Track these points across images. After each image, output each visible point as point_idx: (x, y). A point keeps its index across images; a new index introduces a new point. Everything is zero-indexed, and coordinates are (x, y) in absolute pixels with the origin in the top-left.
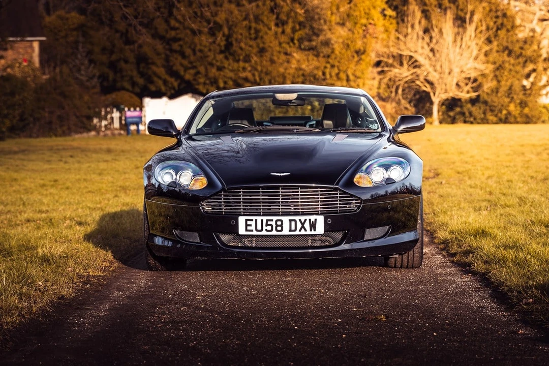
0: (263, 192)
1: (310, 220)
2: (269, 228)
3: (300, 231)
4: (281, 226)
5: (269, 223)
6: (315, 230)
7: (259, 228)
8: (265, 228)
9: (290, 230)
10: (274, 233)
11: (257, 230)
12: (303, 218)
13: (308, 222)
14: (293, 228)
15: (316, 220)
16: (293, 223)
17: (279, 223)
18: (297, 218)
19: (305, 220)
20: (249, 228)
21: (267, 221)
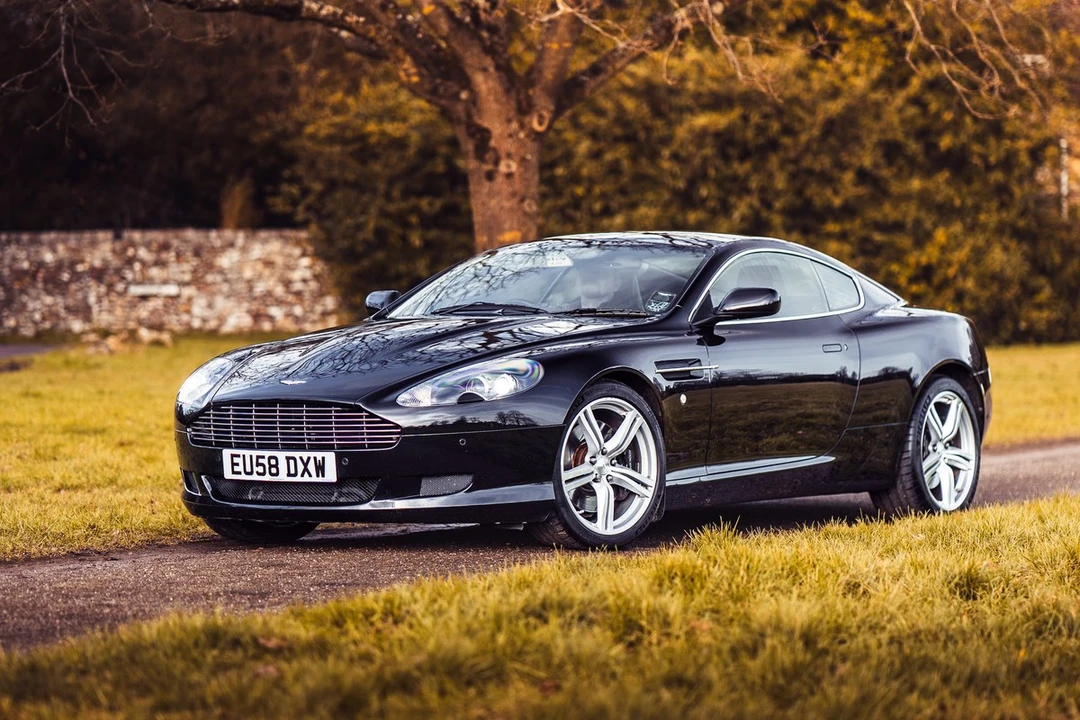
0: (257, 411)
1: (315, 458)
2: (261, 469)
3: (302, 475)
4: (276, 466)
5: (261, 461)
6: (323, 476)
7: (248, 470)
8: (255, 469)
9: (289, 475)
10: (267, 478)
11: (247, 473)
12: (305, 455)
13: (312, 460)
14: (292, 471)
15: (323, 458)
16: (292, 462)
17: (273, 462)
18: (297, 454)
19: (309, 458)
20: (236, 469)
21: (258, 457)
